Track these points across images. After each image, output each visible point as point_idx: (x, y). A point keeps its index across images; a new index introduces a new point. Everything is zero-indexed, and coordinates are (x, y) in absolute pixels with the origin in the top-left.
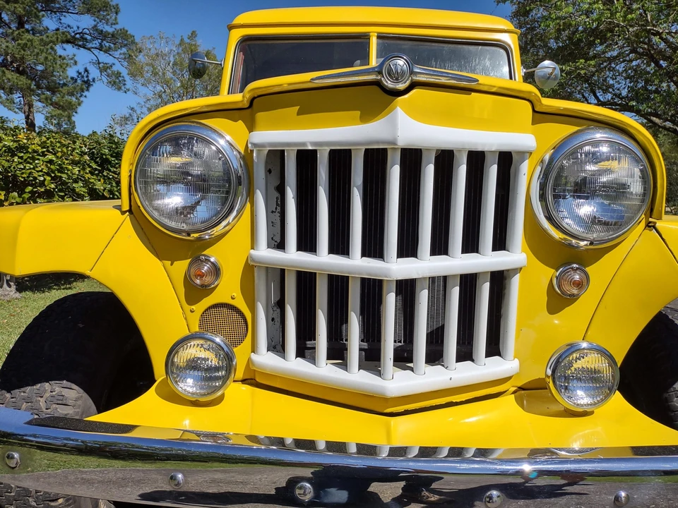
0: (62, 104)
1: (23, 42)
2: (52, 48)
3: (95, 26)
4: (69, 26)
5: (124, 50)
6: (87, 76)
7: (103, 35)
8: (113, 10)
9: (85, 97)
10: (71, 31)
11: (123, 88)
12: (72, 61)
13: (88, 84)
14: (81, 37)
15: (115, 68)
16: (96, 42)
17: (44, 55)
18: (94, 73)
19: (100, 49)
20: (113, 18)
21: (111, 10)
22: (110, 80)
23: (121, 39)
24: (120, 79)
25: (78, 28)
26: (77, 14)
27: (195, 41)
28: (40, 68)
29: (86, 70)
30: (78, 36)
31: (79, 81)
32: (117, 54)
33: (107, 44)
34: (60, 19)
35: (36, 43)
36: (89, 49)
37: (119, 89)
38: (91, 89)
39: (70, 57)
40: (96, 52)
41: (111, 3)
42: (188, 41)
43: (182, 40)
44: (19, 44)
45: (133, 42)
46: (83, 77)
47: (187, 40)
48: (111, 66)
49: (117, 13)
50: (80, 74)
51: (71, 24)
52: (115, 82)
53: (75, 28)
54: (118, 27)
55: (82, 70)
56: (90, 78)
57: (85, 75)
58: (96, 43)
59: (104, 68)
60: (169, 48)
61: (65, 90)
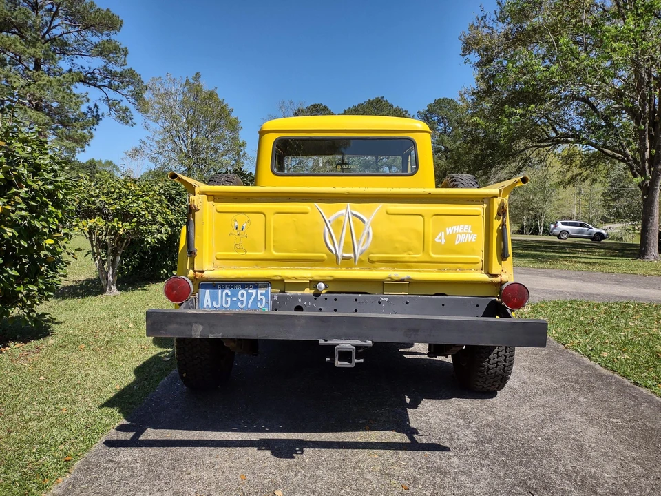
0: (76, 137)
1: (44, 83)
2: (68, 88)
3: (105, 66)
4: (82, 67)
5: (131, 88)
6: (97, 112)
7: (113, 75)
8: (122, 52)
9: (95, 130)
10: (83, 71)
11: (130, 122)
12: (84, 99)
13: (97, 118)
14: (92, 76)
15: (122, 104)
16: (106, 80)
17: (61, 94)
18: (103, 108)
19: (110, 86)
20: (123, 59)
21: (120, 52)
22: (118, 115)
23: (129, 78)
24: (128, 114)
25: (90, 68)
26: (90, 56)
27: (199, 81)
28: (55, 105)
29: (96, 106)
30: (89, 75)
31: (89, 116)
32: (125, 92)
33: (116, 83)
34: (72, 60)
35: (54, 83)
36: (99, 87)
37: (127, 123)
38: (100, 122)
39: (83, 95)
40: (105, 89)
41: (121, 47)
42: (193, 81)
43: (187, 80)
44: (39, 85)
45: (139, 81)
46: (93, 112)
47: (191, 81)
48: (119, 102)
49: (125, 55)
50: (90, 109)
51: (84, 66)
52: (123, 117)
53: (87, 69)
54: (126, 68)
55: (92, 106)
56: (100, 113)
57: (95, 110)
58: (106, 82)
59: (113, 105)
60: (176, 88)
61: (78, 124)
